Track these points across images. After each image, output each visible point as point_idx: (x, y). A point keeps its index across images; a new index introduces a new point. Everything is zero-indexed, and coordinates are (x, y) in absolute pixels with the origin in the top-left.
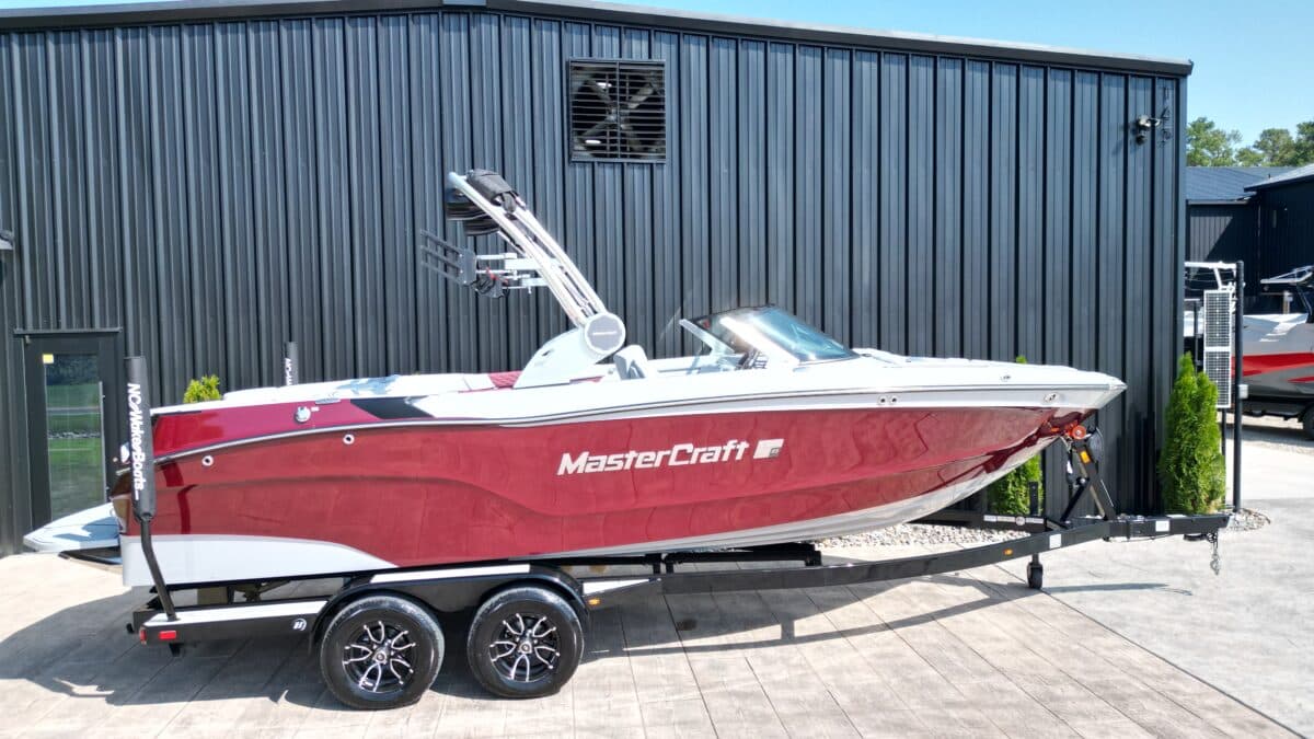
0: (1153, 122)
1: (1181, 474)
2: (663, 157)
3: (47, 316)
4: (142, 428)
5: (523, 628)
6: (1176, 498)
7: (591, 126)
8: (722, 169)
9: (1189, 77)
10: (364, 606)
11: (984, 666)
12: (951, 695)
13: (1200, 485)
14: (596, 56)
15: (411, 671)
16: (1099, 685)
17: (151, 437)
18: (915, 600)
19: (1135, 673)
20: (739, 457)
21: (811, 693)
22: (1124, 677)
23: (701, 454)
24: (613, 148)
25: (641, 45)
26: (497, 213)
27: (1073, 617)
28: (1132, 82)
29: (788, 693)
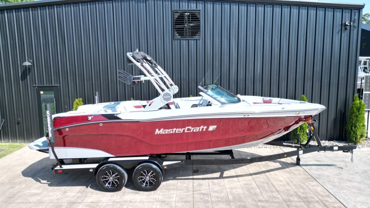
0: (350, 23)
1: (352, 130)
3: (41, 82)
4: (50, 122)
5: (147, 173)
6: (350, 136)
8: (217, 40)
9: (363, 9)
10: (106, 166)
11: (274, 189)
12: (261, 198)
13: (358, 134)
14: (181, 9)
15: (119, 183)
16: (305, 198)
18: (261, 167)
19: (316, 194)
20: (204, 130)
21: (222, 195)
22: (313, 196)
23: (193, 129)
24: (186, 35)
25: (194, 4)
26: (139, 64)
27: (306, 175)
28: (344, 11)
29: (216, 194)
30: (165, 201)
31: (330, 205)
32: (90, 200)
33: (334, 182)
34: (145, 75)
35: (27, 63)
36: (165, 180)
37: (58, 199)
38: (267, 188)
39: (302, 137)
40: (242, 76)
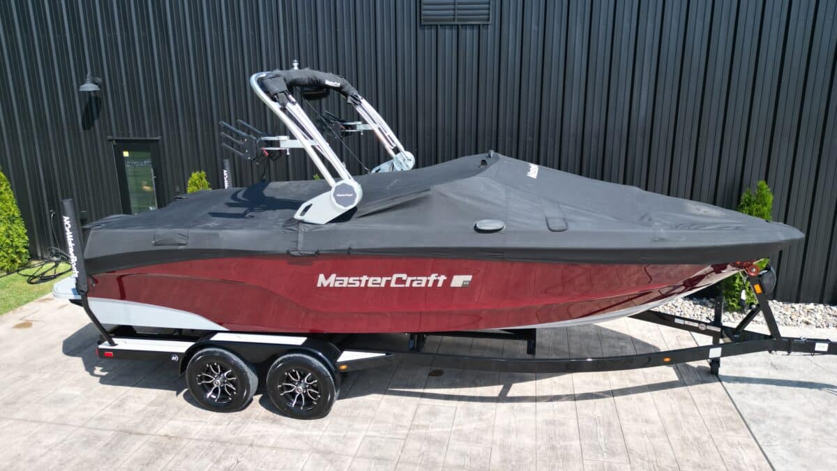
3: (122, 130)
5: (299, 377)
10: (206, 352)
15: (235, 393)
20: (440, 284)
23: (412, 281)
26: (275, 107)
30: (330, 452)
32: (165, 429)
33: (800, 440)
35: (89, 87)
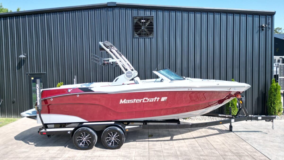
0: (266, 25)
1: (272, 106)
2: (153, 36)
4: (39, 93)
5: (113, 135)
6: (271, 112)
7: (139, 30)
8: (166, 39)
9: (275, 15)
10: (81, 129)
11: (212, 148)
12: (203, 153)
13: (276, 109)
14: (139, 15)
15: (90, 143)
16: (237, 153)
17: (41, 94)
18: (202, 133)
19: (246, 151)
20: (158, 101)
21: (172, 151)
22: (244, 152)
23: (149, 100)
24: (143, 35)
25: (149, 13)
27: (237, 138)
28: (261, 16)
29: (167, 151)
30: (126, 156)
31: (257, 158)
32: (67, 156)
33: (260, 143)
34: (113, 58)
35: (22, 56)
36: (127, 141)
37: (42, 155)
38: (207, 147)
39: (233, 112)
40: (185, 66)
